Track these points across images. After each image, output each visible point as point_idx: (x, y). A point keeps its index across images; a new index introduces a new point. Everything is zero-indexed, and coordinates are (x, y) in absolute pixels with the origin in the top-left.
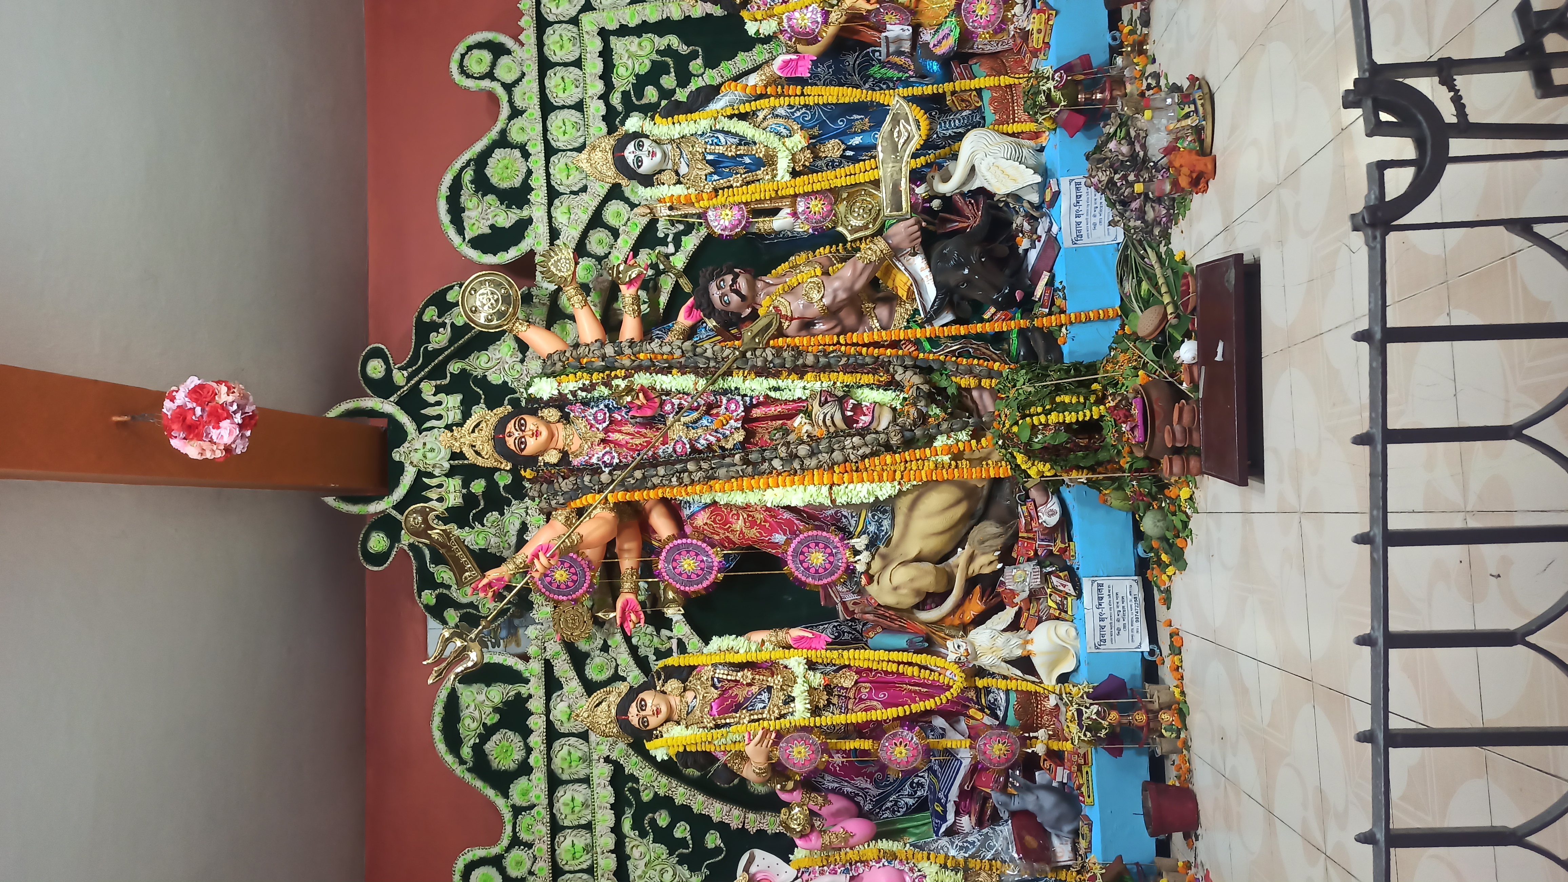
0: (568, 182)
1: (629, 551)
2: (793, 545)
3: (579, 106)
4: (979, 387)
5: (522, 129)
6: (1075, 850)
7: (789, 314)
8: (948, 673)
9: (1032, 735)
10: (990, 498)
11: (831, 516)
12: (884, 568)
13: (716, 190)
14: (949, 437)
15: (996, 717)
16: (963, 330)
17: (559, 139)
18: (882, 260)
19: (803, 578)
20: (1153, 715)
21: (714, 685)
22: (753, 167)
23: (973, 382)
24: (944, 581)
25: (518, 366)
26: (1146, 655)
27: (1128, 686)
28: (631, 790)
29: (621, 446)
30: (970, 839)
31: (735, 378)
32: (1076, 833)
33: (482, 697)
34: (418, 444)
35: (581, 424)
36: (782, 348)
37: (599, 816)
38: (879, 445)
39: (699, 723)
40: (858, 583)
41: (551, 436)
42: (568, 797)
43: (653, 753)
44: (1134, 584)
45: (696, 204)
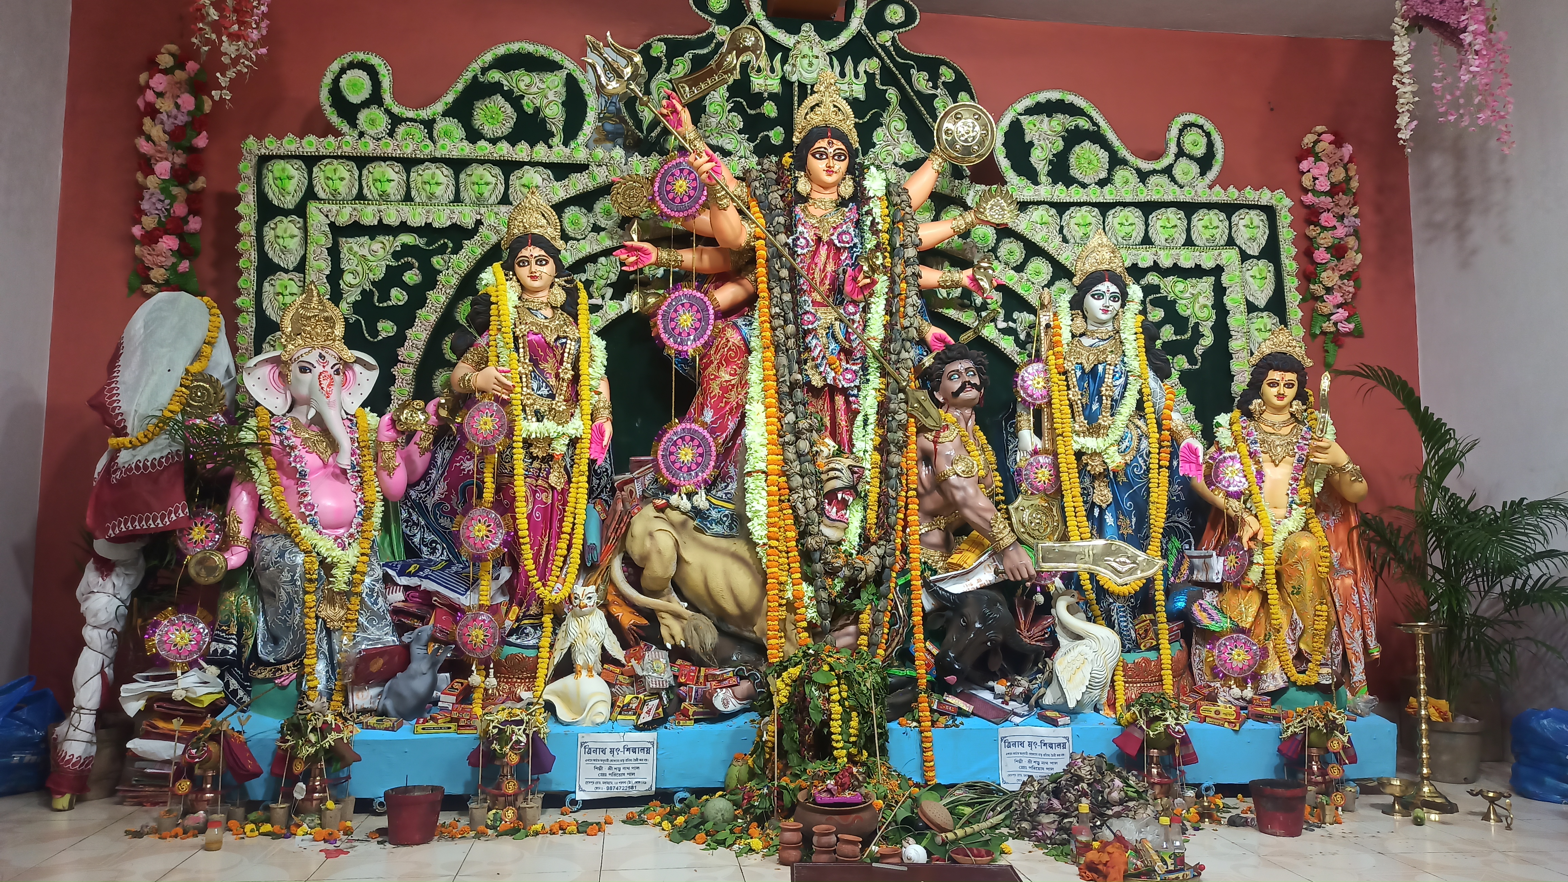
0: (1072, 225)
1: (701, 259)
2: (701, 430)
3: (1147, 241)
4: (859, 633)
5: (1127, 182)
6: (364, 711)
7: (940, 440)
8: (559, 585)
9: (492, 671)
10: (739, 640)
11: (728, 473)
12: (672, 524)
13: (1065, 373)
14: (811, 598)
15: (510, 634)
16: (917, 619)
17: (1116, 217)
18: (993, 539)
19: (665, 439)
20: (510, 802)
21: (558, 338)
22: (1087, 412)
23: (865, 626)
24: (654, 587)
25: (890, 160)
26: (572, 796)
27: (541, 776)
28: (445, 246)
29: (813, 258)
30: (380, 599)
31: (878, 381)
32: (382, 713)
33: (551, 96)
34: (817, 51)
35: (836, 219)
36: (906, 430)
37: (419, 209)
38: (807, 525)
39: (520, 320)
40: (656, 496)
41: (826, 187)
42: (442, 179)
43: (489, 269)
44: (647, 787)
45: (1051, 352)
